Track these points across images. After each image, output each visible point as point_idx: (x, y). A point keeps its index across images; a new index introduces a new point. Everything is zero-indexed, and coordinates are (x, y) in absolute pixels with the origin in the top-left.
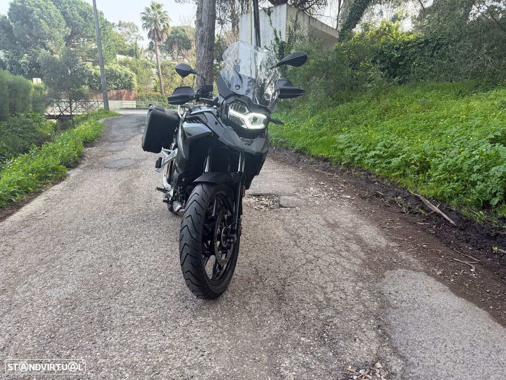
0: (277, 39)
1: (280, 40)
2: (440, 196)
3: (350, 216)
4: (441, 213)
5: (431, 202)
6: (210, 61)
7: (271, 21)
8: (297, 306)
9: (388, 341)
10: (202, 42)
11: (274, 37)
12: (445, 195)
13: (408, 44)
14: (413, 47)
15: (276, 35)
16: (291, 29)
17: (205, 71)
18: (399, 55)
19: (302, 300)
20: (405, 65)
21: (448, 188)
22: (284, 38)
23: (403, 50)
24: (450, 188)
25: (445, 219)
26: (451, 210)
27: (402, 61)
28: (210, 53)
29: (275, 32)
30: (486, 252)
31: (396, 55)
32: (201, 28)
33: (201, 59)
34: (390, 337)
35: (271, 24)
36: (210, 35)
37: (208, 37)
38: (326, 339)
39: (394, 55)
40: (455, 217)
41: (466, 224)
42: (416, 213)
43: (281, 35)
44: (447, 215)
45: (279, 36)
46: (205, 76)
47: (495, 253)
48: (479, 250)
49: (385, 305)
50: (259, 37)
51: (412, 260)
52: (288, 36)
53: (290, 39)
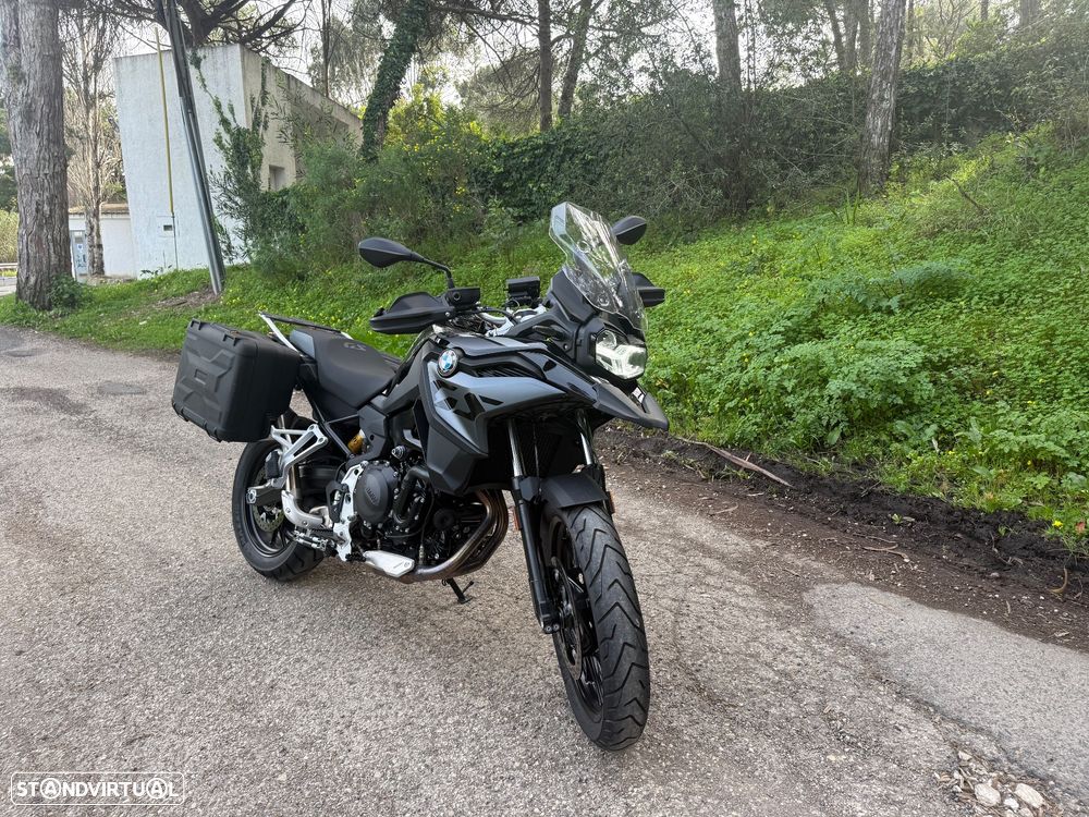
0: (224, 122)
1: (233, 125)
2: (741, 439)
3: (636, 504)
4: (760, 469)
5: (730, 451)
6: (58, 169)
7: (203, 80)
8: (754, 704)
9: (936, 711)
10: (29, 123)
11: (217, 117)
12: (749, 437)
13: (513, 148)
14: (523, 153)
15: (222, 114)
16: (256, 101)
17: (47, 194)
18: (502, 170)
19: (749, 690)
20: (513, 188)
21: (747, 425)
22: (242, 120)
23: (507, 159)
24: (753, 424)
25: (768, 478)
26: (774, 463)
27: (506, 180)
28: (55, 149)
29: (218, 106)
30: (882, 525)
31: (496, 170)
32: (22, 88)
33: (32, 165)
34: (933, 705)
35: (205, 86)
36: (50, 105)
37: (46, 109)
38: (859, 744)
39: (492, 169)
40: (786, 473)
41: (811, 483)
42: (727, 477)
43: (233, 114)
44: (771, 472)
45: (228, 115)
46: (46, 208)
47: (899, 525)
48: (869, 523)
49: (867, 656)
50: (194, 117)
51: (815, 565)
52: (252, 116)
53: (256, 123)
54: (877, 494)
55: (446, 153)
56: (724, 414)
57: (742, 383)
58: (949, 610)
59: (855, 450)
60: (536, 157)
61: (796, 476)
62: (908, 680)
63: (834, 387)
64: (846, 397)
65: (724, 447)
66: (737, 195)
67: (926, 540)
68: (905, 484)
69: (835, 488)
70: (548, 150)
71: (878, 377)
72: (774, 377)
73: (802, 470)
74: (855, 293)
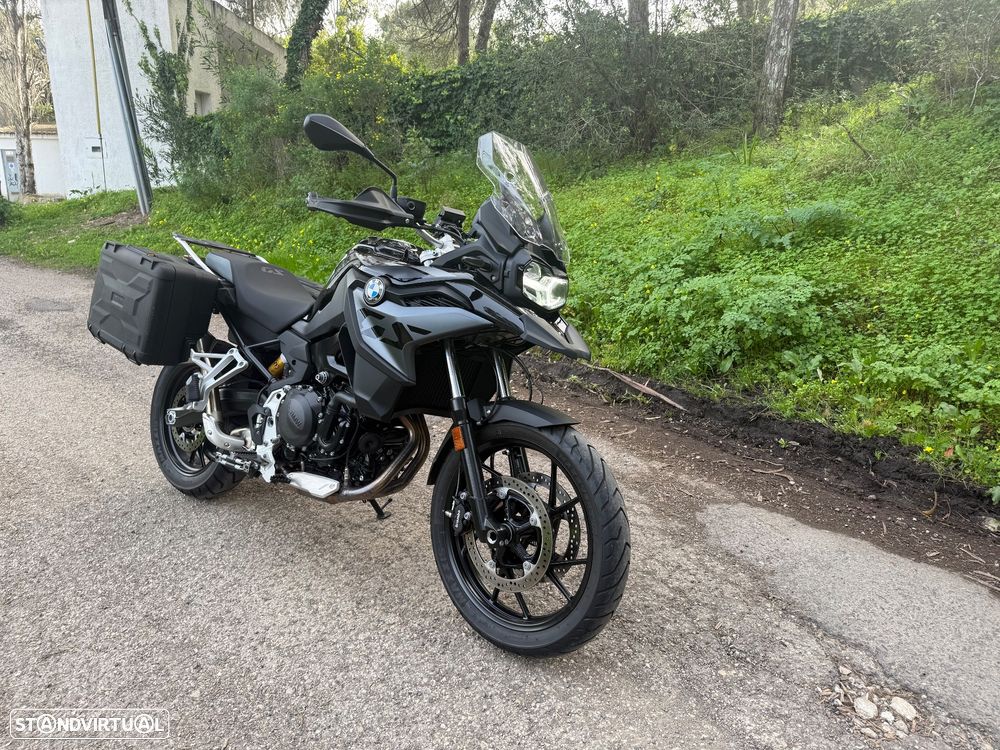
0: (151, 46)
1: (159, 50)
2: (641, 366)
4: (658, 394)
5: (630, 377)
7: (128, 4)
8: (650, 620)
9: (818, 627)
11: (143, 41)
12: (648, 363)
13: (431, 80)
14: (441, 86)
15: (147, 38)
16: (182, 26)
18: (421, 101)
19: (646, 607)
20: (431, 119)
21: (647, 352)
22: (168, 44)
23: (425, 91)
24: (652, 352)
25: (664, 402)
26: (671, 389)
27: (425, 111)
29: (144, 30)
30: (769, 448)
31: (416, 101)
34: (815, 622)
35: (131, 10)
38: (748, 659)
39: (411, 100)
40: (681, 398)
41: (704, 407)
42: (627, 402)
43: (159, 39)
44: (668, 397)
45: (154, 40)
47: (785, 449)
48: (757, 446)
49: (756, 575)
50: (120, 40)
51: (707, 486)
52: (177, 41)
53: (182, 48)
54: (765, 419)
55: (366, 83)
56: (625, 342)
57: (643, 313)
58: (830, 529)
59: (745, 377)
60: (453, 89)
61: (690, 400)
62: (794, 597)
63: (729, 318)
64: (739, 328)
65: (625, 372)
66: (642, 133)
67: (809, 463)
68: (791, 410)
69: (726, 413)
70: (465, 84)
71: (771, 310)
72: (673, 308)
73: (696, 395)
74: (750, 230)
